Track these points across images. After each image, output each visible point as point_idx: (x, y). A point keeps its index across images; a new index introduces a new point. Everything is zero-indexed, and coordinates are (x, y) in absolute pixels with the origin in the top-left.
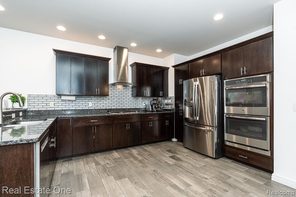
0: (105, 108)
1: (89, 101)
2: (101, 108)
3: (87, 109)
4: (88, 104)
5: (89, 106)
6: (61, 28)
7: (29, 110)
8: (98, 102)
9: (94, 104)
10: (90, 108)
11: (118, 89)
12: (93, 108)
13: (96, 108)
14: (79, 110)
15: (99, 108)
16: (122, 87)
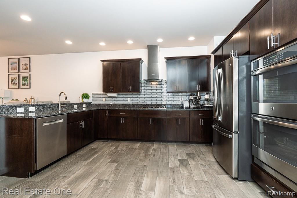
0: (141, 103)
1: (129, 97)
2: (138, 103)
3: (127, 104)
4: (127, 100)
5: (129, 101)
6: (102, 44)
7: (92, 103)
8: (136, 98)
9: (132, 100)
10: (129, 103)
11: (153, 85)
12: (132, 103)
13: (134, 103)
14: (121, 104)
15: (137, 103)
16: (157, 84)
